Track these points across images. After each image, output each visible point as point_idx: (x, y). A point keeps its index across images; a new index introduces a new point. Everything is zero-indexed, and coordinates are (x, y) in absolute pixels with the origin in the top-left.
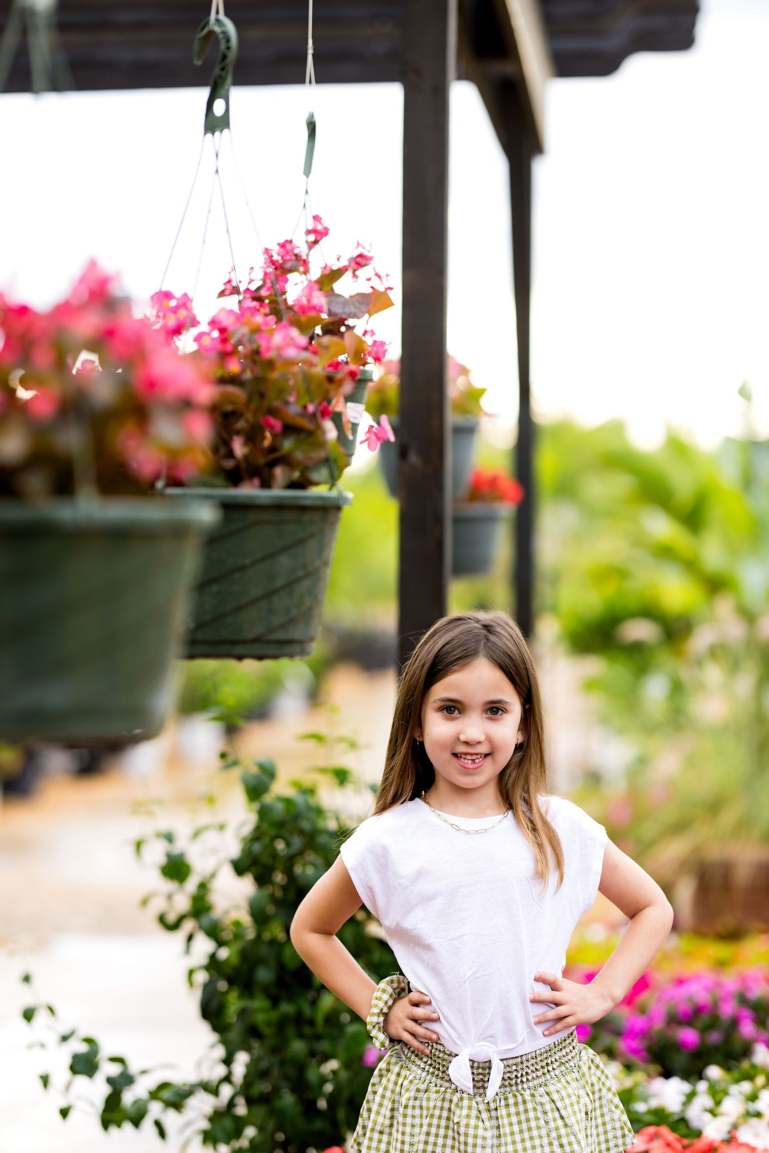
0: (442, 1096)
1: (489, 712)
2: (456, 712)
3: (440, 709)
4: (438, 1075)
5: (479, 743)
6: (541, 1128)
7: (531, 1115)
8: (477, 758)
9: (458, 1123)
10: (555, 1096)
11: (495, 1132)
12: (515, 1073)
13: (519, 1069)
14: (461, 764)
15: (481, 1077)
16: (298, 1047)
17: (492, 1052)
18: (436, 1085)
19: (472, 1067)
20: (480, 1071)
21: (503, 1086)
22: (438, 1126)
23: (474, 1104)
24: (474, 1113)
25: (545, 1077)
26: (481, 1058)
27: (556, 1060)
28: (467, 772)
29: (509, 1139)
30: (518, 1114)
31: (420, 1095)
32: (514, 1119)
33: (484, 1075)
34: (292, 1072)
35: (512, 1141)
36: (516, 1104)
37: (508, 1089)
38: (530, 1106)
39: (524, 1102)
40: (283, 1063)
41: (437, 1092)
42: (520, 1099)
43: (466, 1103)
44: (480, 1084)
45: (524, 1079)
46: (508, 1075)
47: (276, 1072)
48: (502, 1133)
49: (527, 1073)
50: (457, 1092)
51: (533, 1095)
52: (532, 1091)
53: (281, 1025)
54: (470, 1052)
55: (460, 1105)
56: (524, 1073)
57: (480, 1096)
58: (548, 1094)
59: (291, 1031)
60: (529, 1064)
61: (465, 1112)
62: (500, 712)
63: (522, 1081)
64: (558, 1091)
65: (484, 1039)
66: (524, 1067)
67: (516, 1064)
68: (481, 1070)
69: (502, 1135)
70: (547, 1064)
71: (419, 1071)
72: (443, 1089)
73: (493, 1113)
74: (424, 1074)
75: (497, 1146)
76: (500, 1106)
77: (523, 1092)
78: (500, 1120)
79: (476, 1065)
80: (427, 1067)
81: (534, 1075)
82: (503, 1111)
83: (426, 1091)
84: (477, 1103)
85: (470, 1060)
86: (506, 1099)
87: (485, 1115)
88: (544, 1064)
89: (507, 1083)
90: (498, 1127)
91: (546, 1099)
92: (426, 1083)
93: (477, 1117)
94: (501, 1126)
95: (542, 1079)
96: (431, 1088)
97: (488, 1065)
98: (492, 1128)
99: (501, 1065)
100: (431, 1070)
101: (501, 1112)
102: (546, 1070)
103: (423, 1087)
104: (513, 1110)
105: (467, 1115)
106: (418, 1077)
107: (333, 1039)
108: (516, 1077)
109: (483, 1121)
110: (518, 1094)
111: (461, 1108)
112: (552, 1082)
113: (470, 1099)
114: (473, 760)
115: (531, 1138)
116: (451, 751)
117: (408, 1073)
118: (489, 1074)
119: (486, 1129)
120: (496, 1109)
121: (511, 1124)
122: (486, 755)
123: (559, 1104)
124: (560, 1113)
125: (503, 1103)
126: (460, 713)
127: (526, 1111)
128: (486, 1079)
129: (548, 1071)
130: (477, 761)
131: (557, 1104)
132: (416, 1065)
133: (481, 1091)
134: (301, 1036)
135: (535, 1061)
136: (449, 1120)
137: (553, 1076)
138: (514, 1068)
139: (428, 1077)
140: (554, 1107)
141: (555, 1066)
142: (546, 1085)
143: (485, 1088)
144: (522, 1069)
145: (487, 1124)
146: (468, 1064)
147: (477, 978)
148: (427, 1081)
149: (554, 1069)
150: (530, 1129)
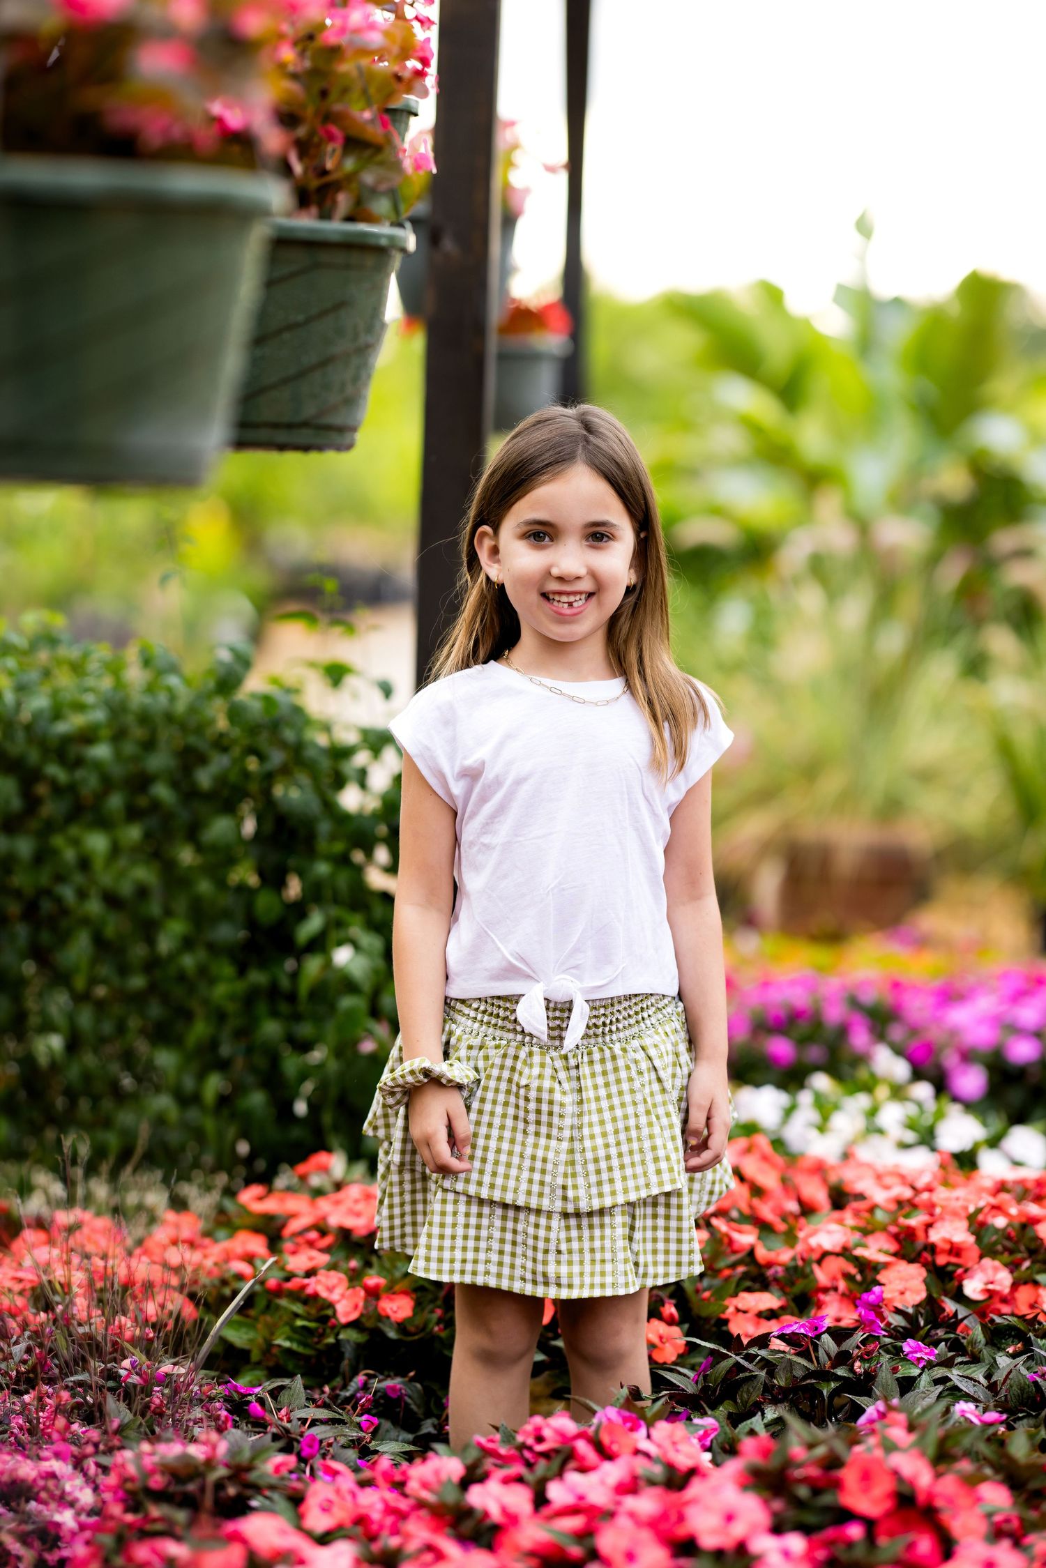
0: (502, 1052)
1: (590, 539)
2: (547, 539)
3: (525, 536)
4: (496, 1025)
5: (578, 578)
6: (635, 1092)
7: (623, 1074)
8: (576, 601)
9: (527, 1086)
10: (652, 1052)
11: (576, 1097)
12: (602, 1019)
13: (608, 1013)
14: (555, 609)
15: (558, 1022)
16: (271, 1029)
17: (576, 989)
18: (494, 1039)
19: (547, 1009)
20: (558, 1014)
21: (586, 1036)
22: (497, 1091)
23: (548, 1060)
24: (548, 1071)
25: (639, 1026)
26: (559, 996)
27: (652, 1005)
28: (561, 619)
29: (593, 1106)
30: (605, 1073)
31: (474, 1053)
32: (600, 1080)
33: (562, 1020)
34: (261, 1062)
35: (597, 1109)
36: (603, 1061)
37: (592, 1041)
38: (621, 1063)
39: (614, 1058)
40: (250, 1051)
41: (497, 1047)
42: (607, 1053)
43: (536, 1059)
44: (556, 1033)
45: (614, 1028)
46: (594, 1021)
47: (239, 1063)
48: (584, 1097)
49: (618, 1020)
50: (524, 1045)
51: (624, 1050)
52: (623, 1044)
53: (249, 1000)
54: (545, 988)
55: (529, 1062)
56: (614, 1020)
57: (555, 1050)
58: (643, 1048)
59: (262, 1008)
60: (621, 1008)
61: (536, 1071)
62: (605, 539)
63: (611, 1031)
64: (656, 1046)
65: (564, 972)
66: (615, 1011)
67: (604, 1006)
68: (560, 1011)
69: (585, 1101)
70: (642, 1009)
71: (469, 1023)
72: (504, 1042)
73: (574, 1073)
74: (477, 1025)
75: (578, 1115)
76: (582, 1063)
77: (611, 1045)
78: (582, 1081)
79: (552, 1005)
80: (479, 1016)
81: (626, 1023)
82: (585, 1070)
83: (481, 1048)
84: (552, 1059)
85: (545, 999)
86: (590, 1053)
87: (562, 1075)
88: (638, 1008)
89: (591, 1032)
90: (580, 1090)
91: (640, 1055)
92: (480, 1038)
93: (553, 1078)
94: (583, 1089)
95: (635, 1030)
96: (487, 1042)
97: (568, 1007)
98: (572, 1091)
99: (587, 1007)
100: (486, 1018)
101: (583, 1071)
102: (640, 1016)
103: (476, 1042)
104: (598, 1068)
105: (540, 1076)
106: (468, 1030)
107: (318, 1020)
108: (604, 1024)
109: (560, 1082)
110: (605, 1048)
111: (531, 1066)
112: (648, 1033)
113: (542, 1054)
114: (570, 604)
115: (623, 1105)
116: (539, 590)
117: (454, 1026)
118: (569, 1018)
119: (564, 1093)
120: (577, 1067)
121: (596, 1087)
122: (590, 595)
123: (657, 1063)
124: (657, 1074)
125: (586, 1059)
126: (552, 540)
127: (616, 1070)
128: (565, 1025)
129: (643, 1019)
130: (575, 604)
131: (654, 1062)
132: (464, 1015)
133: (557, 1043)
134: (274, 1014)
135: (628, 1003)
136: (511, 1083)
137: (649, 1025)
138: (602, 1011)
139: (482, 1029)
140: (651, 1066)
141: (651, 1013)
142: (640, 1037)
143: (561, 1038)
144: (612, 1013)
145: (566, 1086)
146: (543, 1004)
147: (563, 890)
148: (482, 1034)
149: (649, 1016)
150: (620, 1093)
